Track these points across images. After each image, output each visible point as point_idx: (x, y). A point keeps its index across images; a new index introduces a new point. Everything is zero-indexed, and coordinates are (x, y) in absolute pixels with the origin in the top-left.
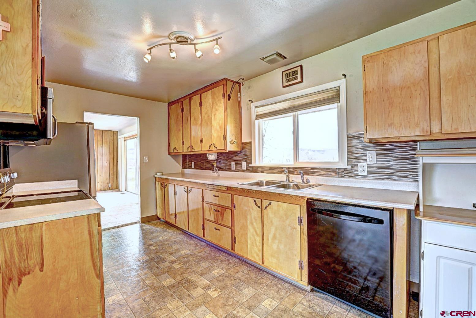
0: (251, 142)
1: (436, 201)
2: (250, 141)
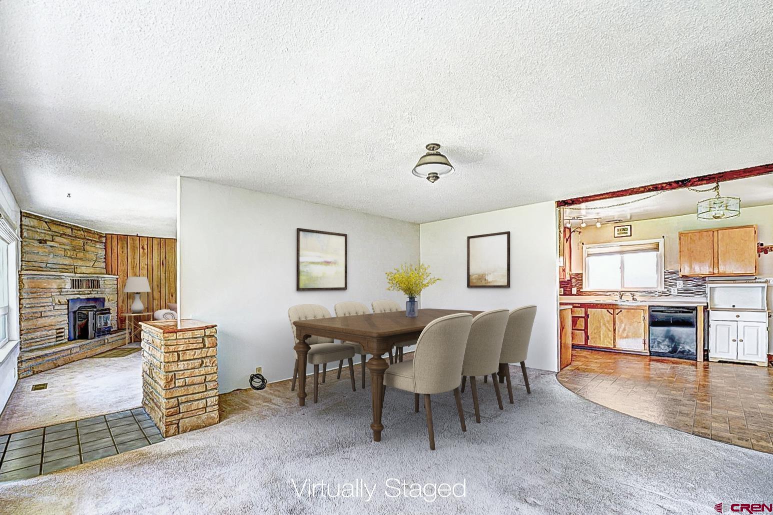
0: (582, 274)
1: (715, 305)
2: (581, 272)
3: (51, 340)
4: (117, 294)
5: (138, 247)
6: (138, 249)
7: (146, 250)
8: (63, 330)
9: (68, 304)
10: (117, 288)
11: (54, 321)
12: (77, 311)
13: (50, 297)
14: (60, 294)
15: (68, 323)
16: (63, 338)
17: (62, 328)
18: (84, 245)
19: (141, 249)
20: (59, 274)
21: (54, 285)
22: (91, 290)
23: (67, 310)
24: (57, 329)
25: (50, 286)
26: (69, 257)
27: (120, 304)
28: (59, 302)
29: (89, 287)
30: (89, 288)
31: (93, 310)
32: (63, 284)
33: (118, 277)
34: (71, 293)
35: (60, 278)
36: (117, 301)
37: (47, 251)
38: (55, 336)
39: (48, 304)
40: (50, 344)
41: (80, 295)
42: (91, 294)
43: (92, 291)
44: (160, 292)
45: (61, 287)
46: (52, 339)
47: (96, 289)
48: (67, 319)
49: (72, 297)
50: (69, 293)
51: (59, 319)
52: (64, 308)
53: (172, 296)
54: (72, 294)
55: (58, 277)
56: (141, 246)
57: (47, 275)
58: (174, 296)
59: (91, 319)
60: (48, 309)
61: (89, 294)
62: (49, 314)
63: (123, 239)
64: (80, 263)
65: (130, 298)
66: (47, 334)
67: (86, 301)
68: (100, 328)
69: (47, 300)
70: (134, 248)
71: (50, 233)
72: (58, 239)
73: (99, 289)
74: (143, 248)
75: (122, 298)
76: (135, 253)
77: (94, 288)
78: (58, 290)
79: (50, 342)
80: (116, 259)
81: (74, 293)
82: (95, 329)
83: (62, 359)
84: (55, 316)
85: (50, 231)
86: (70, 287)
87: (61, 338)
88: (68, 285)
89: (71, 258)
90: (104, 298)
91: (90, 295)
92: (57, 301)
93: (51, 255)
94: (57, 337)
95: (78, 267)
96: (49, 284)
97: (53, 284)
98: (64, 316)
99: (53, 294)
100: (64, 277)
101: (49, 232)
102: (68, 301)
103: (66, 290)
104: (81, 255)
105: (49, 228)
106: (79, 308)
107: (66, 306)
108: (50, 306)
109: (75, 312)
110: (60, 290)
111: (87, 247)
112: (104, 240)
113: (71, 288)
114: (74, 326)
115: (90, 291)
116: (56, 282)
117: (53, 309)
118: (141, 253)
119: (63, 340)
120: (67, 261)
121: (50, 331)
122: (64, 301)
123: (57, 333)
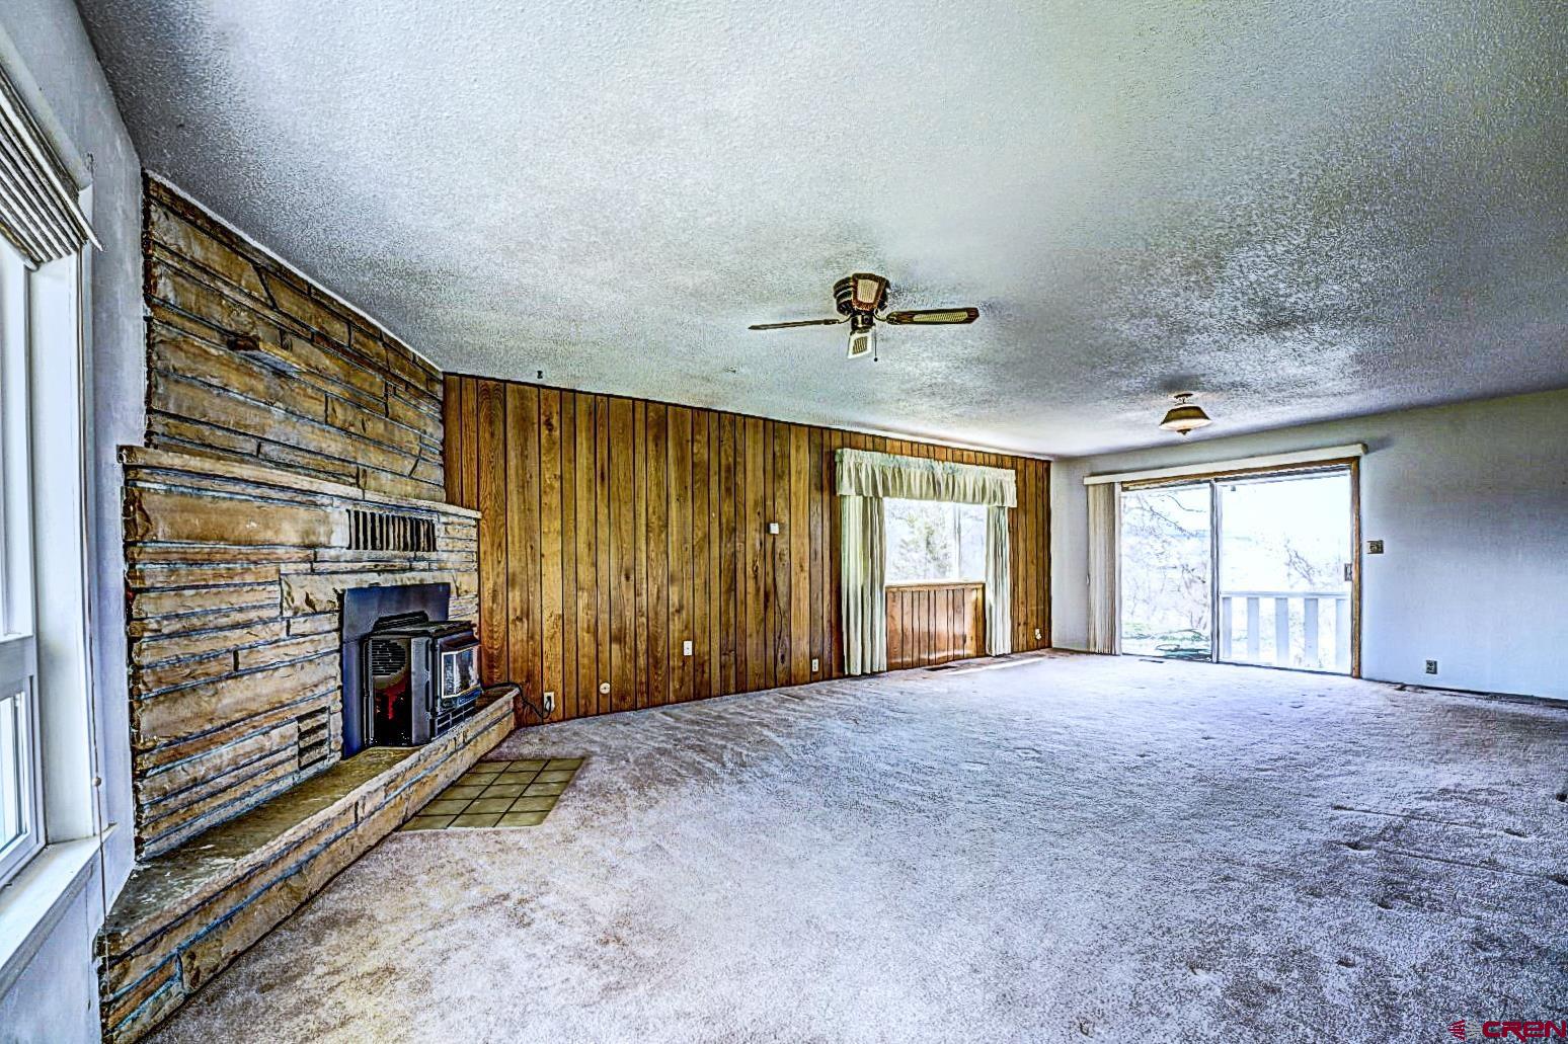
3: (280, 771)
4: (479, 570)
5: (536, 421)
6: (536, 426)
7: (558, 433)
8: (323, 718)
9: (341, 611)
10: (478, 553)
11: (288, 684)
12: (371, 634)
13: (272, 583)
14: (313, 571)
15: (339, 687)
16: (325, 750)
17: (323, 710)
18: (386, 396)
19: (543, 427)
20: (303, 482)
21: (289, 531)
22: (412, 554)
23: (335, 635)
24: (300, 719)
25: (269, 535)
26: (341, 429)
27: (487, 604)
28: (309, 602)
29: (406, 544)
30: (405, 549)
31: (425, 633)
32: (322, 529)
33: (479, 515)
34: (349, 566)
35: (308, 498)
36: (479, 595)
37: (261, 387)
38: (293, 750)
39: (265, 614)
40: (275, 788)
41: (379, 572)
42: (411, 569)
43: (415, 558)
44: (595, 565)
45: (313, 538)
46: (281, 762)
47: (426, 555)
48: (335, 670)
49: (351, 582)
50: (343, 566)
51: (310, 675)
52: (327, 627)
53: (627, 578)
54: (353, 572)
55: (305, 498)
56: (543, 418)
57: (258, 484)
58: (632, 577)
59: (418, 668)
60: (263, 633)
61: (404, 570)
62: (268, 655)
63: (493, 391)
64: (375, 457)
65: (513, 587)
66: (261, 749)
67: (395, 596)
68: (449, 701)
69: (260, 596)
70: (524, 422)
71: (272, 315)
72: (303, 348)
73: (433, 555)
74: (549, 424)
75: (491, 581)
76: (526, 440)
77: (418, 549)
78: (303, 554)
79: (277, 780)
80: (475, 456)
81: (358, 566)
82: (434, 705)
83: (324, 857)
84: (292, 665)
85: (271, 309)
86: (346, 544)
87: (314, 754)
88: (340, 535)
89: (349, 434)
90: (449, 584)
91: (409, 574)
92: (299, 601)
93: (278, 412)
94: (302, 752)
95: (369, 471)
96: (267, 527)
97: (286, 526)
98: (326, 659)
99: (283, 568)
100: (326, 501)
101: (267, 312)
102: (340, 597)
103: (333, 552)
104: (376, 428)
105: (271, 297)
106: (377, 627)
107: (336, 619)
108: (273, 620)
109: (362, 641)
110: (310, 552)
111: (398, 407)
112: (439, 388)
113: (349, 548)
114: (363, 693)
115: (409, 560)
116: (294, 519)
117: (283, 635)
118: (543, 441)
119: (323, 758)
120: (334, 445)
121: (274, 733)
122: (325, 599)
123: (302, 735)
